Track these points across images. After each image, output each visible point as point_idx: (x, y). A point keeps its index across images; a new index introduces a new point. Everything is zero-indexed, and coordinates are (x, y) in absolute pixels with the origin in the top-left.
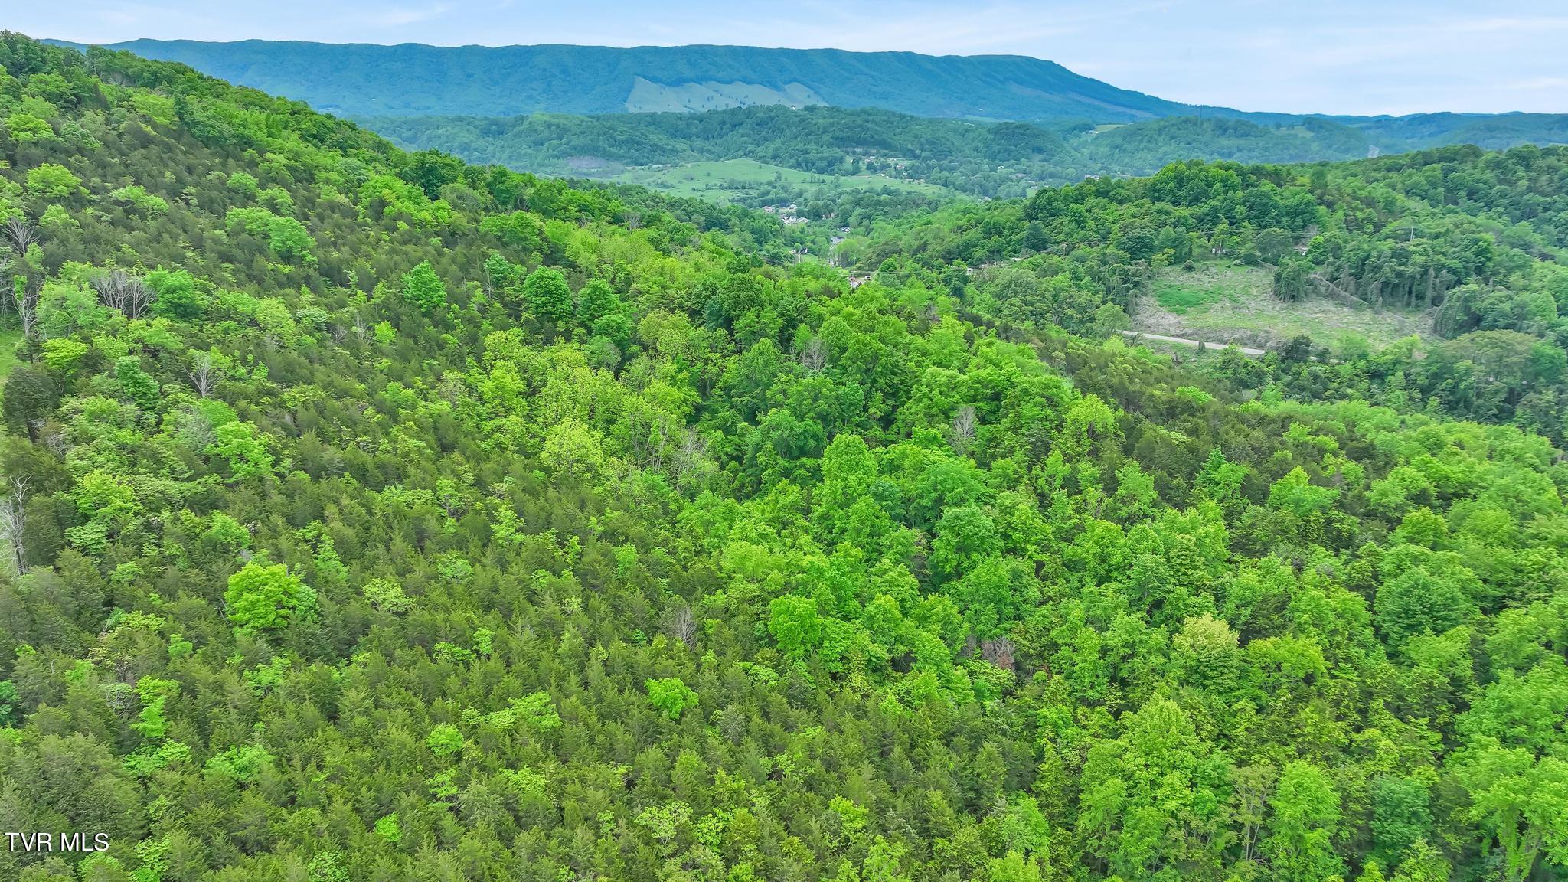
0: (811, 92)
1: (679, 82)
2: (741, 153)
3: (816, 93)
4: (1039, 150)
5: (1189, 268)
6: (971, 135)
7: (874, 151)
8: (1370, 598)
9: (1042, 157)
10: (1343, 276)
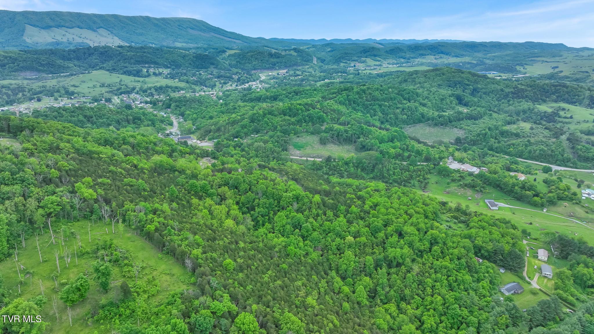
0: (109, 33)
1: (48, 27)
2: (98, 68)
3: (112, 33)
4: (213, 64)
5: (298, 137)
6: (187, 58)
7: (153, 66)
8: (369, 228)
9: (214, 66)
10: (335, 137)
